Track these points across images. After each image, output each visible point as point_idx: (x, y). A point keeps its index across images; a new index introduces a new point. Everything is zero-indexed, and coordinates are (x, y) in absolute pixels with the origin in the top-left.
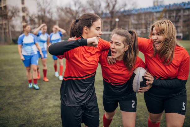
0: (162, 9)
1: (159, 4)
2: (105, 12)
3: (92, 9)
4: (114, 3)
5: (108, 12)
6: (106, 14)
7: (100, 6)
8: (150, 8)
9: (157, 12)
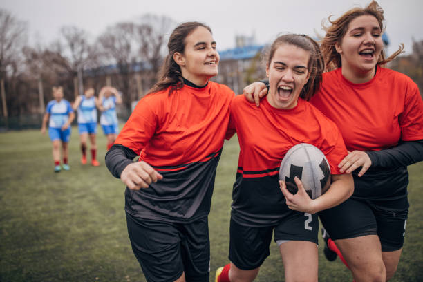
0: (253, 53)
1: (247, 43)
2: (139, 60)
3: (110, 55)
4: (157, 42)
5: (145, 60)
6: (141, 64)
7: (128, 47)
8: (229, 51)
9: (245, 59)
